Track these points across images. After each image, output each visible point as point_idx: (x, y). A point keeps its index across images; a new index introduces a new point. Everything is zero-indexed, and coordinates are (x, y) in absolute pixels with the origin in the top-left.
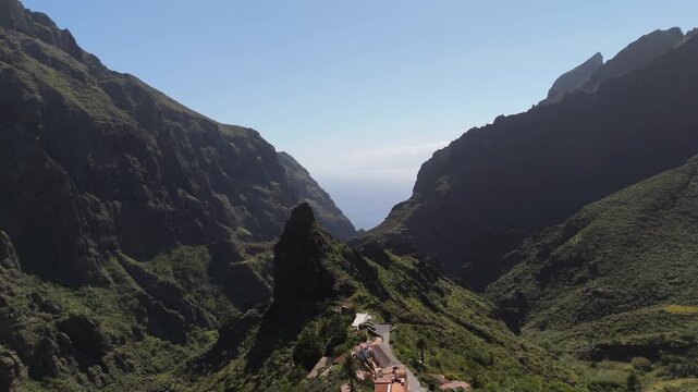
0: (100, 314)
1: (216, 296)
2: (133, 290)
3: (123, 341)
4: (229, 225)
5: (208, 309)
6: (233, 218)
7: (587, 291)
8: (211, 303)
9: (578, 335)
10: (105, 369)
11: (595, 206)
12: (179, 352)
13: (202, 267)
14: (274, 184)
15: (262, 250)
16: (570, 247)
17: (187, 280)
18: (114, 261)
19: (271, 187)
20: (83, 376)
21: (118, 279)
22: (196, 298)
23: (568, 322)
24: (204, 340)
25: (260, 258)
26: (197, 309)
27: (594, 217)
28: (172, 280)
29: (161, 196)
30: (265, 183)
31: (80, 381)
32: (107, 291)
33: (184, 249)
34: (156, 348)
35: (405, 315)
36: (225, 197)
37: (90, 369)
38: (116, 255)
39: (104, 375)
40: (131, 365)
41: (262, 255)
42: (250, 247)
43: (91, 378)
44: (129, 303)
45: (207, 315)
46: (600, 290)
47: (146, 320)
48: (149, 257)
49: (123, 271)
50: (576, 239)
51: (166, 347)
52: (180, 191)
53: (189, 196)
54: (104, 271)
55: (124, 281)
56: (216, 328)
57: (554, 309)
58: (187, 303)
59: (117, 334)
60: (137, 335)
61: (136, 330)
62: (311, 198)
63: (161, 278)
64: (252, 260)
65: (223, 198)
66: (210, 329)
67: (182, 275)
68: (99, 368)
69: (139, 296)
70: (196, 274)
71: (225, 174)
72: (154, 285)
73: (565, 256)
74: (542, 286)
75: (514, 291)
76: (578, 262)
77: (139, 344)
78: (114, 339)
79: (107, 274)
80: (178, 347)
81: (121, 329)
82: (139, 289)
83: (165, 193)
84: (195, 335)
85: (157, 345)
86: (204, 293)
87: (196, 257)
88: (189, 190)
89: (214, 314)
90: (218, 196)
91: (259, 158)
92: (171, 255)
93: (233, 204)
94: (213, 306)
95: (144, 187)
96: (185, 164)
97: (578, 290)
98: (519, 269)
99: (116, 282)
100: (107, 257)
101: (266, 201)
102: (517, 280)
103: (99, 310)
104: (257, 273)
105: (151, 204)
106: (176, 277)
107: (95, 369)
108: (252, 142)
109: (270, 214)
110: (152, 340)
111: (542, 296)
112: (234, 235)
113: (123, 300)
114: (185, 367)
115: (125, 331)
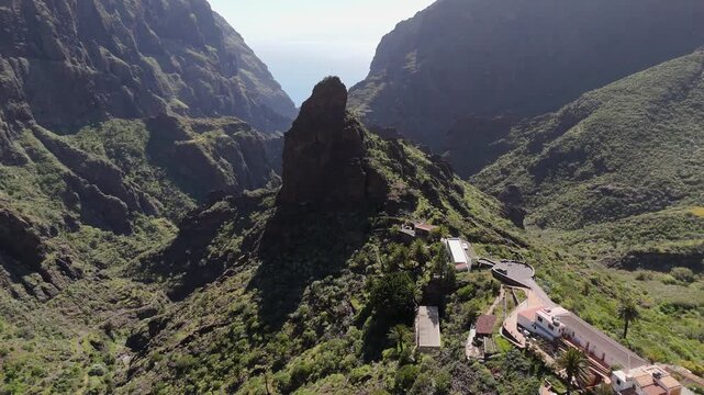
0: (19, 198)
1: (161, 179)
2: (58, 171)
3: (54, 232)
5: (152, 194)
6: (166, 87)
7: (593, 189)
8: (155, 187)
9: (597, 237)
10: (47, 278)
11: (598, 93)
12: (125, 244)
13: (140, 145)
14: (210, 48)
15: (210, 128)
16: (571, 139)
17: (123, 159)
18: (28, 134)
20: (19, 288)
21: (36, 157)
22: (137, 181)
23: (573, 220)
24: (151, 229)
25: (209, 137)
26: (140, 194)
27: (596, 106)
28: (105, 159)
29: (80, 55)
30: (200, 47)
31: (15, 295)
32: (23, 170)
33: (116, 122)
34: (98, 240)
35: (473, 230)
36: (154, 61)
37: (27, 278)
38: (29, 126)
39: (46, 285)
40: (79, 271)
41: (211, 133)
42: (196, 124)
43: (30, 289)
44: (56, 186)
45: (152, 201)
46: (610, 187)
47: (79, 206)
48: (73, 130)
49: (41, 147)
50: (577, 130)
51: (109, 239)
52: (103, 50)
53: (114, 57)
54: (17, 146)
55: (44, 159)
56: (164, 215)
57: (554, 205)
58: (128, 188)
59: (47, 224)
60: (71, 225)
61: (68, 219)
62: (248, 69)
63: (92, 157)
64: (199, 139)
65: (151, 61)
66: (157, 217)
67: (117, 154)
68: (39, 276)
69: (67, 177)
70: (134, 153)
72: (84, 165)
73: (566, 149)
74: (538, 181)
75: (502, 184)
76: (580, 156)
77: (74, 235)
78: (42, 230)
79: (21, 150)
80: (122, 238)
81: (51, 217)
82: (66, 170)
83: (84, 52)
84: (140, 224)
85: (97, 236)
86: (145, 175)
87: (132, 133)
88: (113, 49)
89: (160, 200)
90: (146, 58)
92: (99, 129)
93: (164, 71)
94: (158, 190)
95: (58, 41)
96: (105, 15)
97: (582, 186)
98: (506, 160)
99: (34, 160)
100: (18, 129)
101: (202, 69)
102: (505, 172)
103: (16, 194)
104: (207, 155)
105: (70, 65)
106: (109, 155)
107: (33, 279)
110: (90, 231)
111: (539, 191)
112: (168, 107)
113: (48, 182)
114: (139, 264)
115: (55, 221)
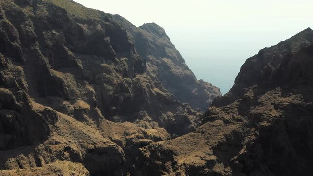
4: (67, 99)
19: (116, 63)
71: (70, 52)
91: (108, 39)
108: (102, 25)
109: (110, 87)
